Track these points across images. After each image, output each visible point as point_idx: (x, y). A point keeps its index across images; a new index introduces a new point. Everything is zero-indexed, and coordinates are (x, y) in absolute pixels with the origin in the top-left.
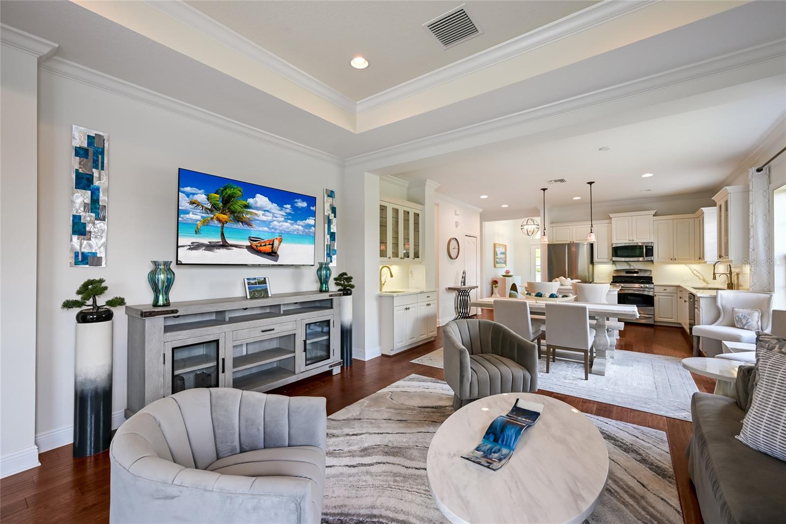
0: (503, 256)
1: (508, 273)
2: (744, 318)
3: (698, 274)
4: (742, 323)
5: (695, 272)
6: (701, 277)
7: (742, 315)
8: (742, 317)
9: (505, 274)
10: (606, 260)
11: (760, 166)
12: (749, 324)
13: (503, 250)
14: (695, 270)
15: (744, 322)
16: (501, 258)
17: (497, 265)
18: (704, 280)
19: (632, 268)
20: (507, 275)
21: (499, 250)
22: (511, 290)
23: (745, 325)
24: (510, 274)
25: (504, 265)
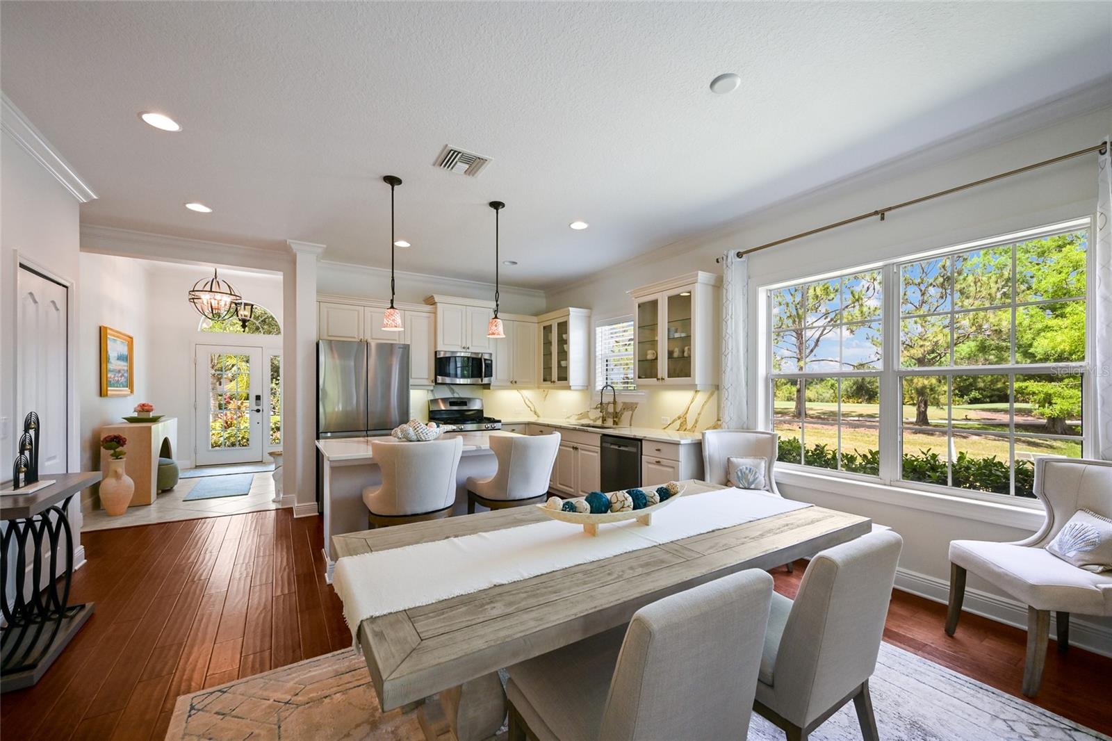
0: (123, 365)
1: (148, 411)
2: (750, 471)
3: (530, 405)
4: (748, 481)
5: (527, 401)
6: (533, 409)
7: (747, 468)
8: (748, 472)
9: (136, 415)
10: (425, 382)
11: (741, 251)
12: (758, 480)
13: (124, 350)
14: (527, 398)
15: (751, 478)
16: (119, 371)
17: (111, 390)
18: (535, 413)
19: (456, 396)
20: (145, 417)
21: (115, 348)
22: (160, 456)
23: (752, 483)
24: (151, 415)
25: (126, 390)
